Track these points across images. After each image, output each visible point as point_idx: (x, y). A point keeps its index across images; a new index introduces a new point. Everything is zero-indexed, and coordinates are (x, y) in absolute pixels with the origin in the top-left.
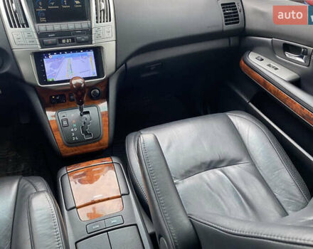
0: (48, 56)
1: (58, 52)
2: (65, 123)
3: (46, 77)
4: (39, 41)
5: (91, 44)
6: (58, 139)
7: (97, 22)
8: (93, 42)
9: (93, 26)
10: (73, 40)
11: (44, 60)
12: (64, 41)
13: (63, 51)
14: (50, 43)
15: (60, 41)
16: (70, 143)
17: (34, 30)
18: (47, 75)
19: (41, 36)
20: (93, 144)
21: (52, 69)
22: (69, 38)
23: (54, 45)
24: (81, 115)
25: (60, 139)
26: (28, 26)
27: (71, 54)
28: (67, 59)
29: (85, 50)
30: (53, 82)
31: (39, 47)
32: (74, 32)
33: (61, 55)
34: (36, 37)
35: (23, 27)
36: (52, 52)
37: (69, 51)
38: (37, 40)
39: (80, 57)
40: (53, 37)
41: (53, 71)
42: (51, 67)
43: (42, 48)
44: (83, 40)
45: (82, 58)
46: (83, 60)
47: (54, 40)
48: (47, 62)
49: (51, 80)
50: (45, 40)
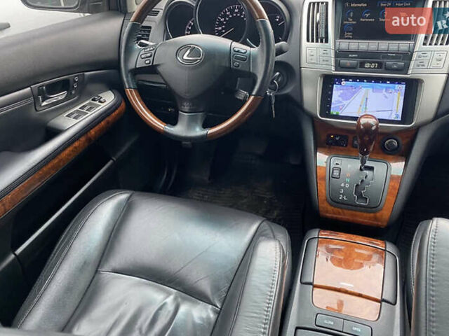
0: (344, 83)
1: (355, 78)
2: (336, 173)
3: (329, 109)
4: (336, 61)
5: (406, 74)
6: (321, 191)
7: (425, 44)
8: (410, 72)
9: (416, 49)
10: (380, 65)
11: (335, 86)
12: (367, 65)
13: (362, 79)
14: (348, 65)
15: (362, 65)
16: (334, 202)
17: (332, 47)
18: (332, 106)
19: (339, 54)
20: (365, 214)
21: (340, 99)
22: (374, 62)
23: (352, 68)
24: (361, 169)
25: (324, 191)
26: (327, 41)
27: (372, 84)
28: (364, 90)
29: (393, 81)
30: (337, 117)
31: (333, 68)
32: (386, 54)
33: (358, 84)
34: (333, 55)
35: (322, 42)
36: (347, 78)
37: (369, 79)
38: (333, 60)
39: (384, 90)
40: (355, 57)
41: (341, 102)
42: (339, 96)
43: (336, 71)
44: (395, 66)
45: (386, 91)
46: (387, 95)
47: (354, 62)
48: (337, 89)
49: (335, 113)
50: (343, 61)
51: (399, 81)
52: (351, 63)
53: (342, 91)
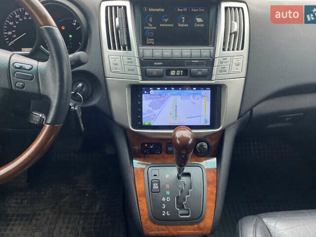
0: (152, 92)
1: (162, 87)
2: (155, 187)
3: (141, 119)
4: (141, 70)
5: (210, 80)
7: (224, 50)
8: (214, 78)
9: (217, 55)
10: (186, 72)
11: (143, 95)
12: (173, 73)
13: (169, 87)
15: (168, 72)
17: (136, 55)
18: (143, 117)
19: (145, 63)
20: (189, 226)
21: (151, 109)
22: (180, 69)
23: (159, 77)
24: (179, 178)
25: (146, 210)
26: (130, 49)
27: (180, 91)
28: (172, 98)
29: (199, 87)
30: (150, 127)
31: (140, 78)
32: (189, 61)
33: (166, 92)
34: (138, 63)
35: (124, 49)
36: (155, 87)
37: (177, 87)
38: (139, 69)
39: (191, 97)
40: (160, 66)
41: (152, 112)
42: (150, 106)
43: (143, 80)
44: (200, 73)
45: (193, 97)
46: (195, 101)
47: (160, 70)
48: (147, 99)
49: (147, 124)
50: (149, 70)
51: (204, 87)
52: (157, 72)
53: (151, 101)
